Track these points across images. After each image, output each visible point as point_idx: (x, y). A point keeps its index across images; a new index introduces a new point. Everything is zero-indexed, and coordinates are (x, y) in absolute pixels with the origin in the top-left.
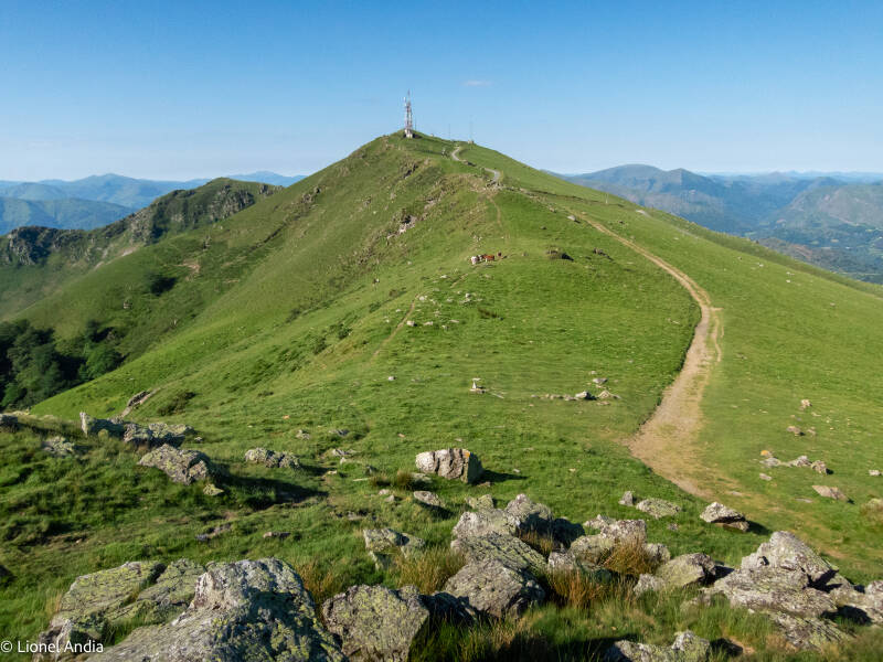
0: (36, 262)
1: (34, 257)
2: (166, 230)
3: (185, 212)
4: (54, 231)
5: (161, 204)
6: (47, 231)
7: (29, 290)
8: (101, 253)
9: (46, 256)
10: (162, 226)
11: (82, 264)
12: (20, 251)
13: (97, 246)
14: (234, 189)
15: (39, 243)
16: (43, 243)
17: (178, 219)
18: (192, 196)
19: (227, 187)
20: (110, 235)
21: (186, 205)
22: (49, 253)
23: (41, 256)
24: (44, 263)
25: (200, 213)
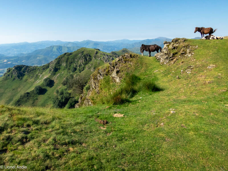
0: (19, 78)
1: (19, 77)
2: (59, 69)
3: (67, 62)
4: (27, 67)
5: (59, 58)
6: (25, 67)
7: (14, 89)
8: (40, 76)
9: (23, 76)
10: (58, 67)
11: (33, 80)
12: (15, 74)
13: (39, 73)
14: (85, 53)
15: (21, 71)
16: (23, 71)
17: (64, 64)
18: (71, 55)
19: (82, 52)
20: (44, 69)
21: (68, 59)
22: (24, 75)
23: (21, 76)
24: (22, 79)
25: (72, 63)
